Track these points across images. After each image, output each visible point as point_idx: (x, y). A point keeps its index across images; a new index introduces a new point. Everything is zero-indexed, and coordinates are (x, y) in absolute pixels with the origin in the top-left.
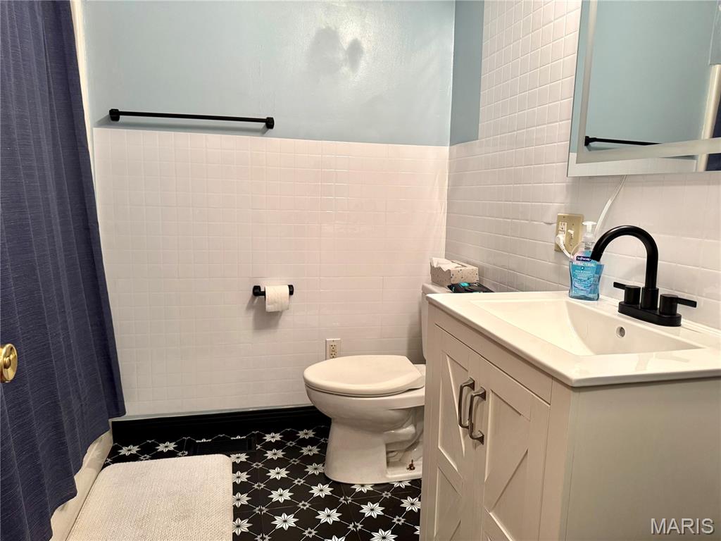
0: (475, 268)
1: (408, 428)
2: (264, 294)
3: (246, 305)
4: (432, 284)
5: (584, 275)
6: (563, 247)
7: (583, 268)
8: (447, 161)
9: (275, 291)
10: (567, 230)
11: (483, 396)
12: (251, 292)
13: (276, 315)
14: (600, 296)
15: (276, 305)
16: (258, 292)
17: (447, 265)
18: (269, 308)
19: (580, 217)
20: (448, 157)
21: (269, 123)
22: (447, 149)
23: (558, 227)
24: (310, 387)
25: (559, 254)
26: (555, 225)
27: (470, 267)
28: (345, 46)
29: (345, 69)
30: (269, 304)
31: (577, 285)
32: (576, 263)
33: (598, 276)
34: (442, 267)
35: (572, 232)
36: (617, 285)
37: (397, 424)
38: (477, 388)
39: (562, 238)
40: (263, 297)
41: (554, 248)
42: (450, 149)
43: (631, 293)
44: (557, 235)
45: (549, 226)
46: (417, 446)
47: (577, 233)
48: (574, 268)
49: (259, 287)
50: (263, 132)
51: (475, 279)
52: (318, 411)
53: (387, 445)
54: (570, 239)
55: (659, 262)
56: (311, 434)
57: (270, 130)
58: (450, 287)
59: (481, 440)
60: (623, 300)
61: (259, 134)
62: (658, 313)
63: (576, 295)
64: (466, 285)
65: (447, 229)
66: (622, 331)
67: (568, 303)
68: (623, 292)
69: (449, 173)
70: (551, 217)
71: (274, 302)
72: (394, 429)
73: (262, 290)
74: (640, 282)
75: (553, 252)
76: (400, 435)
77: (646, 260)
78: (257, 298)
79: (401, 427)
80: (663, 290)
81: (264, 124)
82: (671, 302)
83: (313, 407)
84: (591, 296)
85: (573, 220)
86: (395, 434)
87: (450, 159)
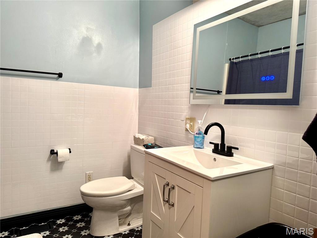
0: (153, 137)
1: (128, 208)
2: (57, 153)
3: (47, 159)
4: (135, 145)
5: (199, 140)
6: (189, 129)
7: (198, 137)
8: (138, 94)
9: (62, 152)
10: (190, 123)
11: (173, 188)
12: (49, 153)
13: (62, 163)
14: (204, 147)
15: (63, 158)
16: (53, 152)
17: (142, 137)
18: (60, 160)
19: (194, 119)
20: (138, 93)
21: (60, 75)
22: (138, 89)
23: (186, 122)
24: (83, 195)
25: (187, 132)
26: (185, 121)
27: (151, 137)
28: (95, 45)
29: (95, 54)
30: (59, 158)
31: (196, 143)
32: (196, 135)
33: (203, 140)
34: (140, 137)
35: (192, 124)
36: (211, 143)
37: (123, 206)
38: (170, 185)
39: (188, 126)
40: (56, 155)
41: (185, 129)
42: (139, 90)
43: (216, 145)
44: (186, 125)
45: (183, 121)
46: (130, 215)
47: (193, 124)
48: (195, 137)
49: (54, 150)
50: (57, 79)
51: (153, 142)
52: (87, 205)
53: (119, 216)
54: (191, 126)
55: (225, 135)
56: (80, 217)
57: (60, 78)
58: (144, 146)
59: (173, 205)
60: (213, 148)
61: (55, 80)
62: (226, 152)
63: (196, 147)
64: (150, 144)
65: (138, 121)
66: (215, 159)
67: (194, 150)
68: (213, 145)
69: (139, 99)
70: (183, 118)
71: (62, 157)
72: (122, 209)
73: (55, 151)
74: (219, 142)
75: (184, 131)
76: (124, 211)
77: (221, 134)
78: (52, 155)
79: (125, 208)
80: (227, 144)
81: (58, 75)
82: (230, 148)
83: (85, 204)
84: (201, 147)
85: (192, 120)
86: (122, 211)
87: (139, 94)
